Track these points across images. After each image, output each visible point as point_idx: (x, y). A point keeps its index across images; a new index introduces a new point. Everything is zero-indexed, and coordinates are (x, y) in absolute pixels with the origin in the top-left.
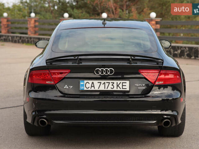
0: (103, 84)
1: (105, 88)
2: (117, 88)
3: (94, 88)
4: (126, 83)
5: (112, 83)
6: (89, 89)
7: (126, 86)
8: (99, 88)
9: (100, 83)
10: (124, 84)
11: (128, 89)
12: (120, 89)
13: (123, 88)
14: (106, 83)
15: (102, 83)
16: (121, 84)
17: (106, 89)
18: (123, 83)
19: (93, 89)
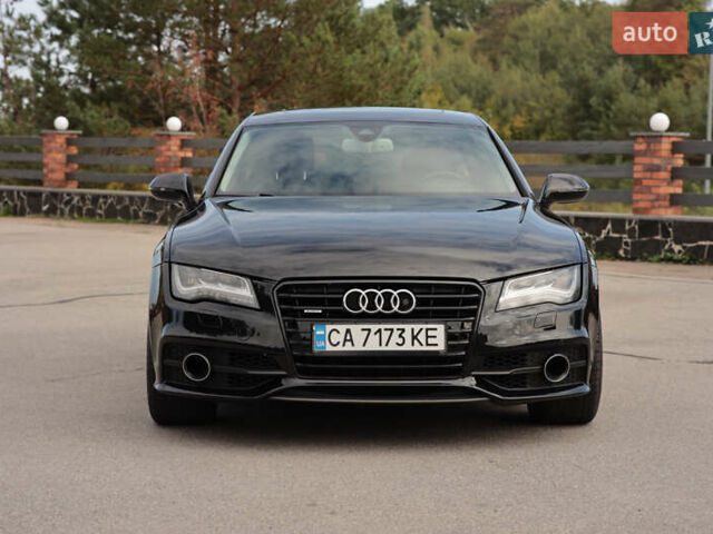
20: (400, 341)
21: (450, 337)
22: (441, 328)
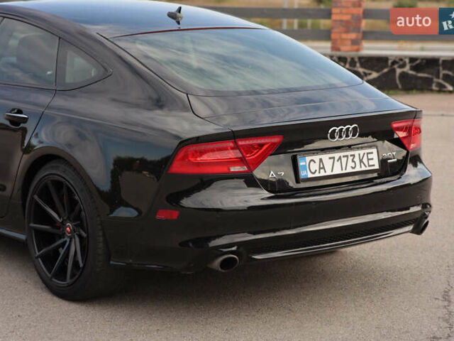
0: (338, 161)
1: (342, 169)
2: (361, 167)
3: (325, 172)
4: (372, 153)
5: (351, 156)
6: (317, 175)
7: (372, 159)
8: (332, 171)
9: (332, 160)
10: (370, 156)
11: (377, 167)
12: (366, 166)
13: (370, 164)
14: (342, 158)
15: (336, 159)
16: (366, 155)
17: (344, 172)
18: (368, 154)
19: (323, 174)
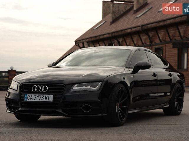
20: (42, 99)
21: (54, 98)
22: (52, 96)
